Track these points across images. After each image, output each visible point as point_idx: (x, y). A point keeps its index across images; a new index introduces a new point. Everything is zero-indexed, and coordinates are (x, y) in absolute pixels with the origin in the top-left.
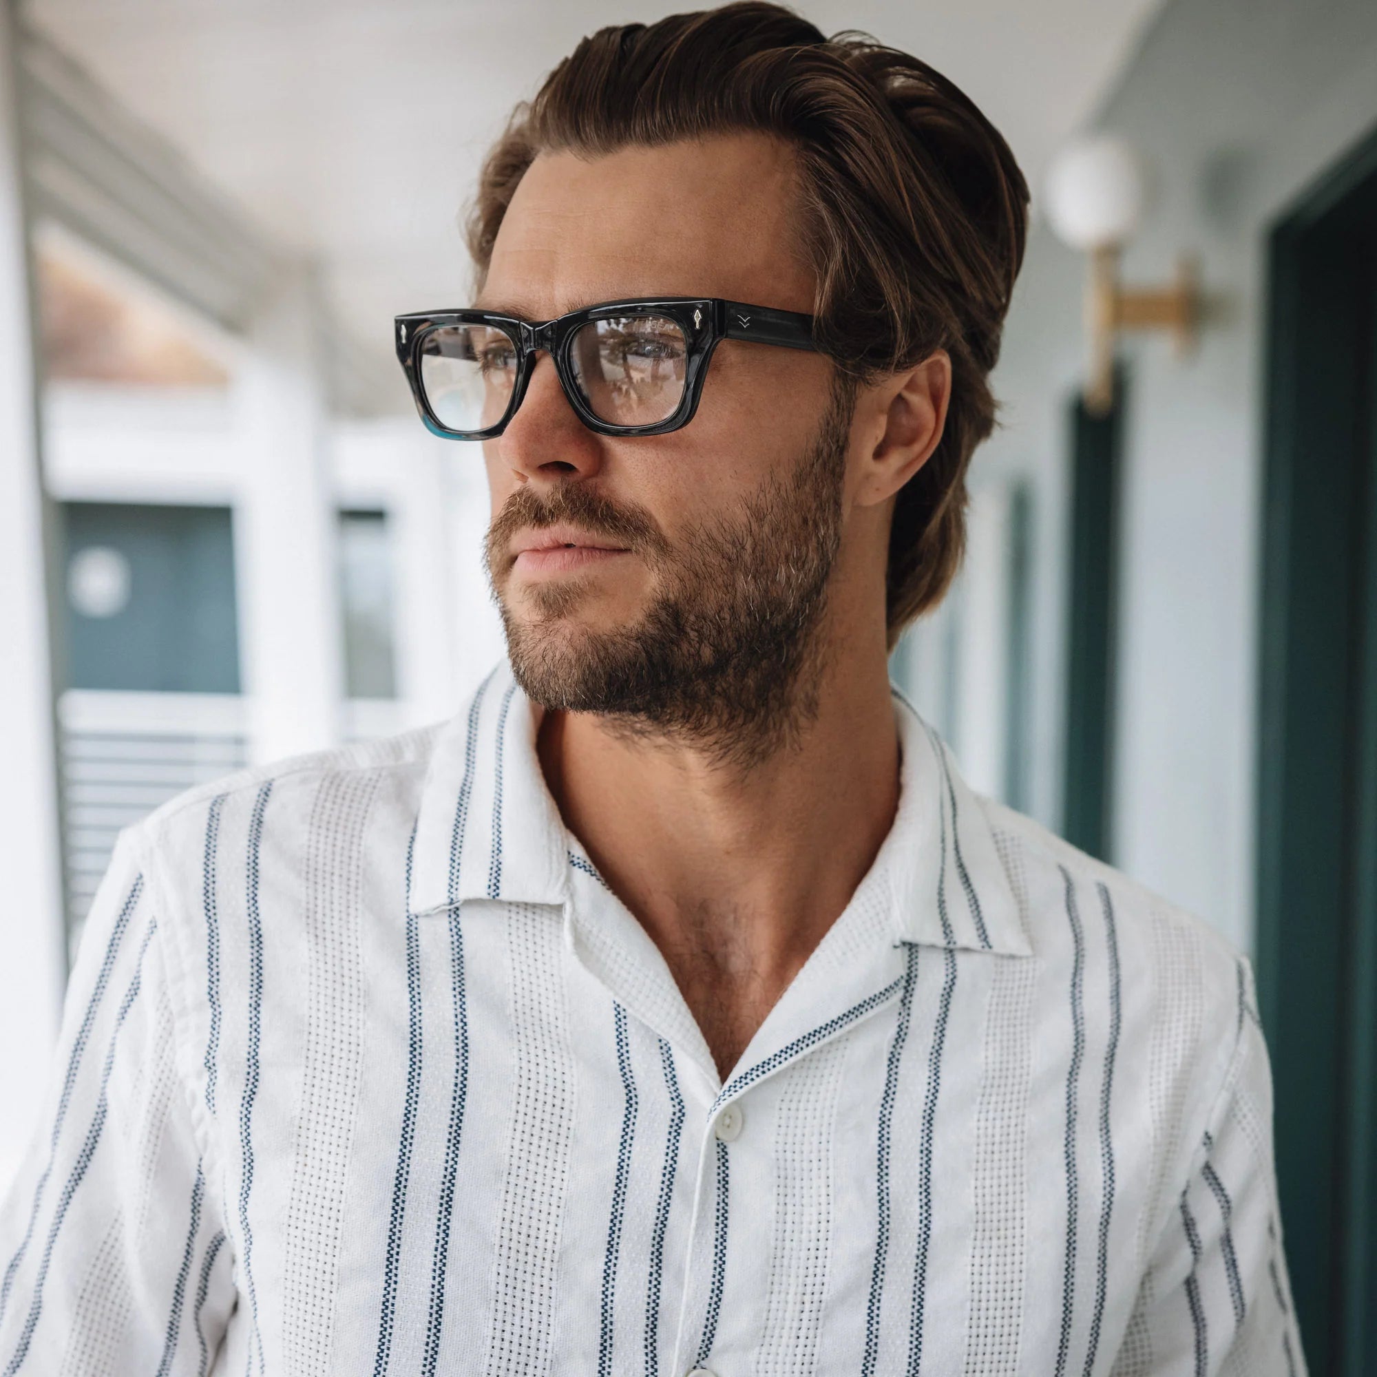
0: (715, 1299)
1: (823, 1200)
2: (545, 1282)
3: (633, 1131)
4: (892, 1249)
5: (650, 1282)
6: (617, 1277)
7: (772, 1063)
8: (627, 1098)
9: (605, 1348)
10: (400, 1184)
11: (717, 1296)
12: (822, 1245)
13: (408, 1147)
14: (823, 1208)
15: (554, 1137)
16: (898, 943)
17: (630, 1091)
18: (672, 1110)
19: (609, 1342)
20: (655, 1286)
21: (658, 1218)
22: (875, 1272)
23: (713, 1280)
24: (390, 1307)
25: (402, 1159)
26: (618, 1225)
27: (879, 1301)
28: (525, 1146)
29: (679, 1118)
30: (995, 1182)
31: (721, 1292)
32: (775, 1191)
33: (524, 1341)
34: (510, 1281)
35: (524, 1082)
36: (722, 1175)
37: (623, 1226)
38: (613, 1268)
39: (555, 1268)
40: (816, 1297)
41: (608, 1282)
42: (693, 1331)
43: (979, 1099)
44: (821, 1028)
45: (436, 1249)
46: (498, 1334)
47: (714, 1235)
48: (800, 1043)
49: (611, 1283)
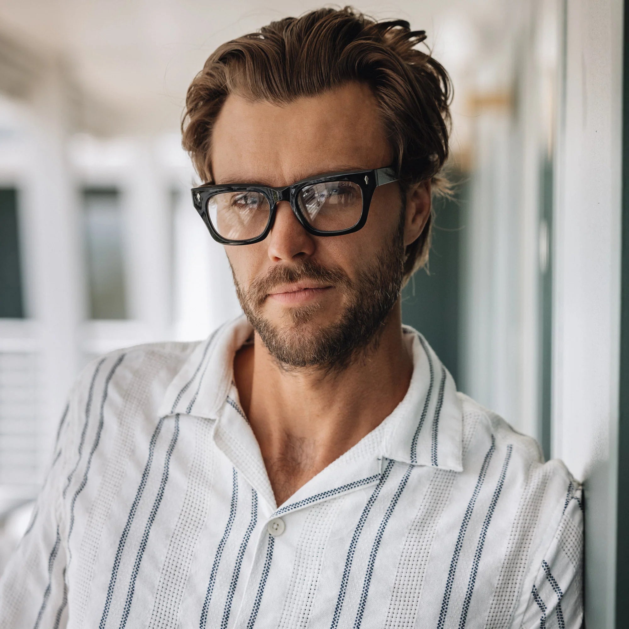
0: (256, 608)
1: (316, 571)
2: (180, 588)
3: (231, 526)
4: (346, 599)
5: (228, 596)
6: (213, 591)
7: (300, 504)
8: (231, 510)
9: (202, 623)
10: (124, 535)
11: (257, 606)
12: (312, 591)
13: (132, 519)
14: (315, 575)
15: (196, 524)
16: (381, 458)
17: (233, 507)
18: (251, 518)
19: (204, 620)
20: (230, 598)
21: (236, 567)
22: (336, 609)
23: (256, 599)
24: (112, 590)
25: (128, 523)
26: (216, 567)
27: (337, 622)
28: (182, 526)
29: (254, 523)
30: (407, 575)
31: (259, 605)
32: (293, 563)
33: (167, 614)
34: (165, 586)
35: (188, 497)
36: (270, 551)
37: (219, 568)
38: (212, 587)
39: (186, 583)
40: (305, 616)
41: (209, 593)
42: (243, 621)
43: (406, 535)
44: (329, 491)
45: (135, 566)
46: (156, 609)
47: (261, 578)
48: (316, 497)
49: (211, 594)
